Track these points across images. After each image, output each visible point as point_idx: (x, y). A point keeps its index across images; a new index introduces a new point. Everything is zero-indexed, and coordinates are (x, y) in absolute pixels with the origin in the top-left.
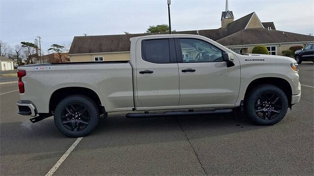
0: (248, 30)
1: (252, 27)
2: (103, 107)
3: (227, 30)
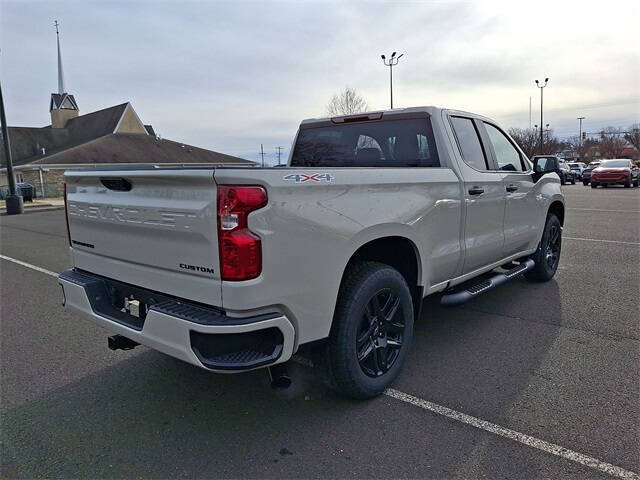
0: (119, 136)
1: (127, 130)
2: (421, 288)
3: (66, 131)
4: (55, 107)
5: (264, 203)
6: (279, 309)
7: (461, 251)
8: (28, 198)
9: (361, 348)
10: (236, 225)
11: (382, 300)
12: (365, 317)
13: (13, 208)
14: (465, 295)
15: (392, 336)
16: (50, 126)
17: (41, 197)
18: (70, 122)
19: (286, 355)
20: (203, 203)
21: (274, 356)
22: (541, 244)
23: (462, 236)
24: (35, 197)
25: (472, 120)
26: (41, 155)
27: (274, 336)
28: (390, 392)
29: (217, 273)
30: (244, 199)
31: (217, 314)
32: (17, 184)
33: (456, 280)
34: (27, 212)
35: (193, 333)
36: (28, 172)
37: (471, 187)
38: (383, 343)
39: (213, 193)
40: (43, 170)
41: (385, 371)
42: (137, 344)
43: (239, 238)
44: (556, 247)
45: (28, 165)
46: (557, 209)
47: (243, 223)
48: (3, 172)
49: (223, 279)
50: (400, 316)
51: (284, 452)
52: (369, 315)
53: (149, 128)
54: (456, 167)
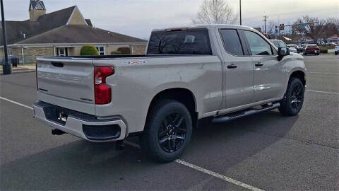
0: (69, 26)
1: (75, 23)
2: (197, 113)
3: (38, 23)
4: (32, 8)
5: (113, 73)
6: (119, 117)
7: (223, 97)
8: (15, 65)
9: (161, 138)
10: (101, 82)
11: (173, 117)
12: (163, 124)
13: (7, 71)
14: (226, 118)
15: (179, 134)
16: (28, 20)
17: (22, 64)
18: (40, 17)
19: (122, 136)
20: (89, 73)
21: (117, 135)
22: (286, 94)
23: (223, 88)
24: (19, 64)
25: (236, 30)
26: (23, 39)
27: (116, 128)
28: (177, 161)
29: (94, 102)
30: (105, 72)
31: (93, 118)
32: (10, 56)
33: (222, 111)
34: (14, 73)
35: (83, 125)
36: (15, 48)
37: (229, 64)
38: (175, 137)
39: (92, 69)
40: (23, 48)
41: (175, 150)
42: (64, 133)
43: (102, 88)
44: (300, 96)
45: (15, 45)
46: (298, 75)
47: (104, 81)
48: (2, 48)
49: (96, 104)
50: (183, 125)
51: (121, 179)
52: (166, 123)
53: (88, 21)
54: (220, 55)
